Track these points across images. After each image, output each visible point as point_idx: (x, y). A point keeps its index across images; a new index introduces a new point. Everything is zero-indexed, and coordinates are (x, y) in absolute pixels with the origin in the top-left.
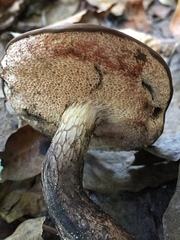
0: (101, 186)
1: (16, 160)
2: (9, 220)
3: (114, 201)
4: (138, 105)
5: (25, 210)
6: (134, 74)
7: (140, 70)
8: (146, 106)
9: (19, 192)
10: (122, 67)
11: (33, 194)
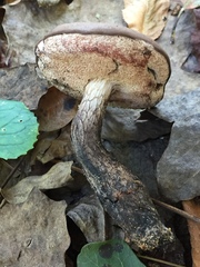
0: (114, 136)
1: (45, 115)
2: (44, 161)
3: (123, 147)
4: (144, 84)
5: (55, 154)
6: (142, 65)
7: (146, 62)
8: (150, 84)
9: (49, 140)
10: (133, 61)
11: (60, 142)
